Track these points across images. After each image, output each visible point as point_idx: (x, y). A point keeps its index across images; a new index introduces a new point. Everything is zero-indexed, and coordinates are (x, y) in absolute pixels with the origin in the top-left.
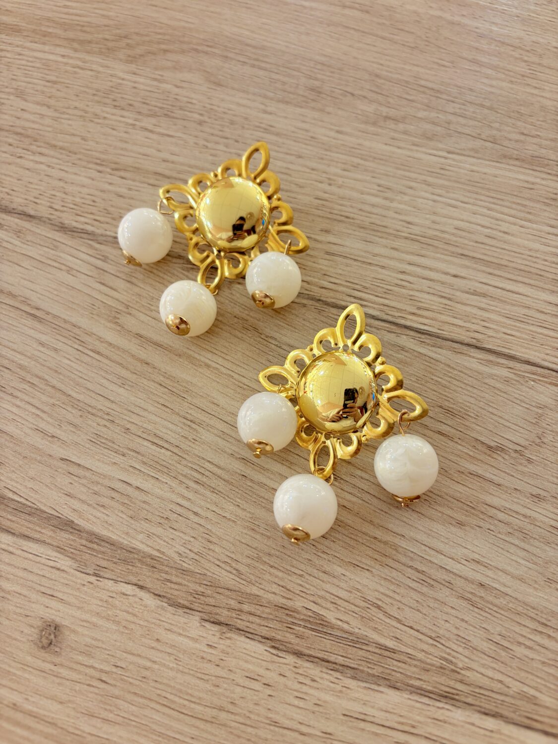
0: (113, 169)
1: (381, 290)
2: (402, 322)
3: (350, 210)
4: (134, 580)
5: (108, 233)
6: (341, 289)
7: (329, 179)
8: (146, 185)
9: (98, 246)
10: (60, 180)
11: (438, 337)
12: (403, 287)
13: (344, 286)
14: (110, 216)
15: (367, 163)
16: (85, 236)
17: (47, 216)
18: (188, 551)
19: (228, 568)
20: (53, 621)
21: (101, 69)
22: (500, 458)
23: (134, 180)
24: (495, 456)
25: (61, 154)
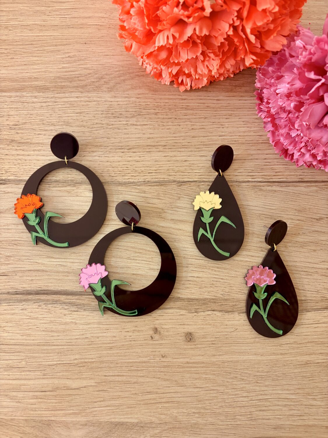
0: (128, 149)
1: (259, 169)
2: (272, 180)
3: (235, 137)
4: (210, 309)
5: (140, 180)
6: (243, 174)
7: (222, 125)
8: (146, 153)
9: (138, 187)
10: (107, 161)
11: (287, 182)
12: (267, 165)
13: (244, 172)
14: (137, 172)
15: (235, 112)
16: (131, 185)
17: (110, 180)
18: (225, 293)
19: (241, 293)
20: (188, 332)
21: (98, 99)
22: (322, 222)
23: (140, 152)
24: (320, 222)
25: (102, 149)
